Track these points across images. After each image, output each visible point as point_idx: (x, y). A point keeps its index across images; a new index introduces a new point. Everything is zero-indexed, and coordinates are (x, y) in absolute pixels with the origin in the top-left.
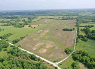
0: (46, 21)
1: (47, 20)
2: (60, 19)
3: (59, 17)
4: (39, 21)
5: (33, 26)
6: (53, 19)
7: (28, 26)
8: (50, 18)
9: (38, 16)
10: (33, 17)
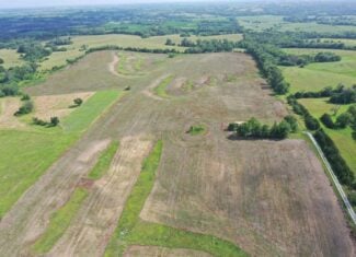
0: (111, 68)
1: (116, 59)
2: (173, 51)
3: (168, 43)
4: (75, 67)
5: (46, 106)
6: (144, 51)
7: (16, 103)
8: (129, 49)
9: (67, 37)
10: (44, 44)
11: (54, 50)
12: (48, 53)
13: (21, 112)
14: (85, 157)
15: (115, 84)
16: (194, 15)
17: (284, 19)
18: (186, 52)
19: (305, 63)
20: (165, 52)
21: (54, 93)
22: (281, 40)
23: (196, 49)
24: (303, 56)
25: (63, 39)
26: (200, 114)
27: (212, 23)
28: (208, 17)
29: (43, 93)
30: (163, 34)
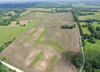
0: (37, 15)
1: (39, 14)
2: (53, 12)
3: (52, 10)
4: (29, 15)
5: (22, 23)
6: (46, 12)
7: (16, 22)
8: (42, 11)
9: (26, 9)
10: (21, 10)
11: (23, 12)
12: (22, 12)
13: (17, 24)
17: (85, 4)
18: (56, 12)
19: (85, 15)
20: (51, 12)
21: (24, 20)
22: (82, 10)
23: (59, 11)
24: (85, 13)
26: (56, 24)
27: (65, 5)
30: (51, 8)
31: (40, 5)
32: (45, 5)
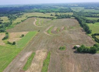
0: (34, 23)
1: (36, 20)
2: (53, 18)
3: (51, 15)
6: (44, 18)
8: (40, 17)
9: (22, 13)
10: (16, 15)
11: (18, 17)
12: (16, 18)
13: (4, 39)
14: (23, 59)
15: (35, 29)
16: (58, 7)
17: (85, 8)
18: (57, 18)
19: (94, 22)
20: (50, 18)
23: (60, 17)
25: (21, 14)
27: (64, 9)
28: (62, 7)
29: (13, 32)
30: (50, 12)
31: (37, 9)
32: (43, 9)
